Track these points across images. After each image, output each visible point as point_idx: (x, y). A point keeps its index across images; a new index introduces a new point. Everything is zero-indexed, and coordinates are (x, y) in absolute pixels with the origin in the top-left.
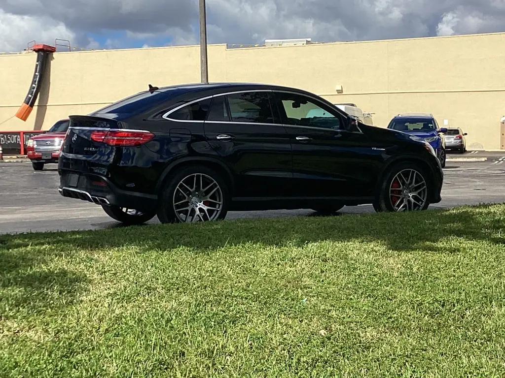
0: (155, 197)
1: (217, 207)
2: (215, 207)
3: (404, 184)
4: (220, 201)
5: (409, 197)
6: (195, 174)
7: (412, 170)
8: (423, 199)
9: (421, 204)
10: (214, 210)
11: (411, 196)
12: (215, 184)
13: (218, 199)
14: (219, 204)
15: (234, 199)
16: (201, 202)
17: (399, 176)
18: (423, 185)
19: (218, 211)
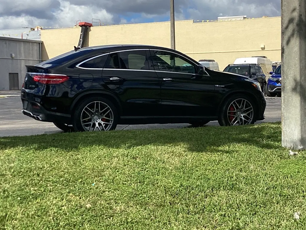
0: (69, 116)
1: (110, 122)
2: (109, 123)
3: (237, 108)
4: (112, 119)
5: (241, 116)
6: (95, 102)
7: (243, 99)
8: (251, 118)
9: (250, 121)
10: (108, 124)
11: (242, 116)
12: (108, 108)
13: (111, 118)
14: (112, 121)
15: (122, 117)
16: (99, 119)
17: (234, 103)
18: (251, 109)
19: (110, 124)
